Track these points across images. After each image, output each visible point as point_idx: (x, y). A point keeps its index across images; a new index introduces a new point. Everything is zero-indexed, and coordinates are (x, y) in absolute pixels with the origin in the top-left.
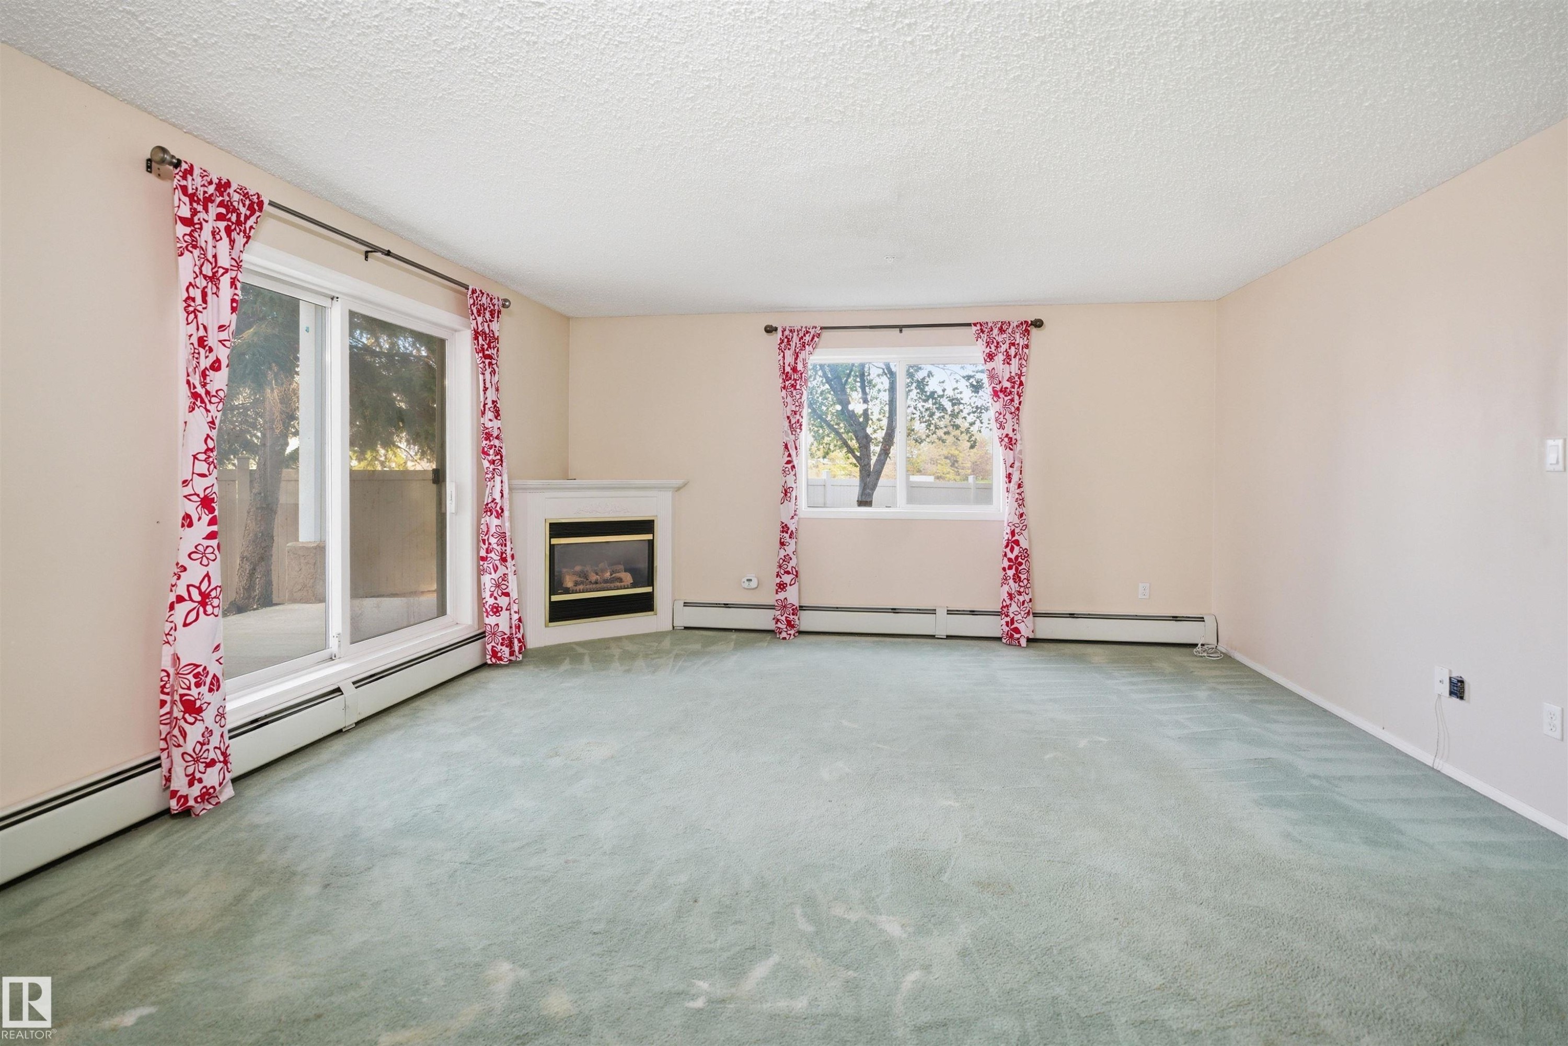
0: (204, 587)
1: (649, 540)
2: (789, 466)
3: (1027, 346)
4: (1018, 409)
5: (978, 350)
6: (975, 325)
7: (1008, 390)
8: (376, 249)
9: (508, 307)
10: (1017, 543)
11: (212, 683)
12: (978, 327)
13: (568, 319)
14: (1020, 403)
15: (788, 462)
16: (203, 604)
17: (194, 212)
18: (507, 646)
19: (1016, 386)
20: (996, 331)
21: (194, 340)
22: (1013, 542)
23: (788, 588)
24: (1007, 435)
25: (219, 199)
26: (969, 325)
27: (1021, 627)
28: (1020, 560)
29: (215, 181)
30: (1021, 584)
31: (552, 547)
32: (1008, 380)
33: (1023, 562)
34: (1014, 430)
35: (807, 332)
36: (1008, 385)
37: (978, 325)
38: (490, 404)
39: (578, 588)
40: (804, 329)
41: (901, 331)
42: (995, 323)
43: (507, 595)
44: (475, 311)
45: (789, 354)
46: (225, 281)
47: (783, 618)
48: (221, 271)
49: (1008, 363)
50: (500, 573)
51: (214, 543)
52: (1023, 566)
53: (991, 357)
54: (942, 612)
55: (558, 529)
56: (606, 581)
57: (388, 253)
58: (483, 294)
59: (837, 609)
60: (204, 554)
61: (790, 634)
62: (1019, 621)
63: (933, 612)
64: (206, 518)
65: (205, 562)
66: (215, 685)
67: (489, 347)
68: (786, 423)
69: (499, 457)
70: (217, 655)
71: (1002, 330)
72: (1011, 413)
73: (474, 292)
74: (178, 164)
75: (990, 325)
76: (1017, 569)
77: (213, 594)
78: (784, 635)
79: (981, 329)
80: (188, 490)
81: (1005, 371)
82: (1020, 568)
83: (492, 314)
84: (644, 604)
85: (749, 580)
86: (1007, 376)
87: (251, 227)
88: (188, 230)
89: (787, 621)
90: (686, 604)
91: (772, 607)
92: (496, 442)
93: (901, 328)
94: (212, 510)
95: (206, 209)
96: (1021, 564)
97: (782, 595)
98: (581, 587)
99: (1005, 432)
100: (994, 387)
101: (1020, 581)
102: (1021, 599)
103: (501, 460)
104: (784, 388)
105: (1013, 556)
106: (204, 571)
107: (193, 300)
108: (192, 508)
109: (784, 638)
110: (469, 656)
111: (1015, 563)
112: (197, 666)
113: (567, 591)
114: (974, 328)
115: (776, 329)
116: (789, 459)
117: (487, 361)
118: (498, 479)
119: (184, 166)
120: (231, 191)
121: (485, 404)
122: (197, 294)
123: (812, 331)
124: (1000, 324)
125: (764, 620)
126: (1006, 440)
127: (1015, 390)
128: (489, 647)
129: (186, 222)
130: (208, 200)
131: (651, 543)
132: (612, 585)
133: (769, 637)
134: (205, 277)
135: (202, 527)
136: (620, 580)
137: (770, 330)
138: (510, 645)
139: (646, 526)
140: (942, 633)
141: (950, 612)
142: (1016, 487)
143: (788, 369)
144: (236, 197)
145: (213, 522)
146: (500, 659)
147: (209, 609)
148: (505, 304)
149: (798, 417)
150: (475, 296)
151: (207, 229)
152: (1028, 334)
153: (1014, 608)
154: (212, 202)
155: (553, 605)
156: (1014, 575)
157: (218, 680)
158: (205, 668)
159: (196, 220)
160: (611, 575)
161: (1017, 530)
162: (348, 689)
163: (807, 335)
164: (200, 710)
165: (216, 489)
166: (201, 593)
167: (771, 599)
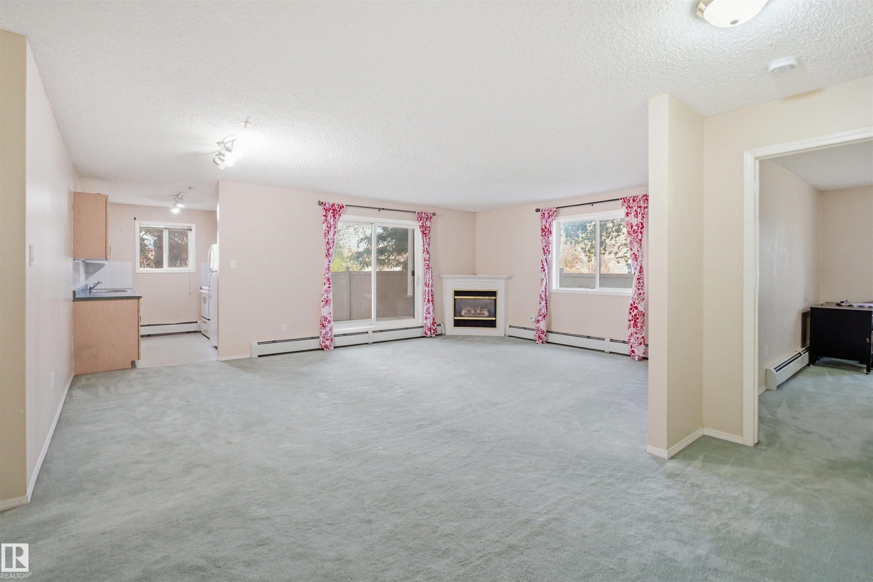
0: (327, 299)
1: (494, 299)
2: (543, 269)
3: (647, 207)
4: (640, 240)
5: (623, 211)
6: (621, 199)
7: (636, 231)
8: (381, 209)
9: (435, 215)
10: (636, 308)
11: (328, 321)
12: (623, 200)
13: (475, 213)
14: (642, 237)
15: (542, 268)
16: (326, 303)
17: (326, 213)
18: (429, 331)
19: (640, 228)
20: (631, 201)
21: (326, 242)
22: (634, 307)
23: (540, 322)
24: (634, 254)
25: (332, 208)
26: (618, 199)
27: (636, 350)
28: (637, 316)
29: (331, 205)
30: (637, 329)
31: (455, 299)
32: (636, 226)
33: (640, 318)
34: (638, 251)
35: (551, 210)
36: (636, 228)
37: (622, 199)
38: (425, 249)
39: (465, 315)
40: (550, 209)
41: (592, 205)
42: (630, 197)
43: (430, 313)
44: (419, 219)
45: (544, 221)
46: (332, 227)
47: (537, 335)
48: (331, 226)
49: (637, 217)
50: (428, 306)
51: (330, 289)
52: (639, 320)
53: (627, 214)
54: (607, 340)
55: (457, 293)
56: (478, 314)
57: (383, 209)
58: (422, 213)
59: (566, 334)
60: (327, 292)
61: (540, 342)
62: (635, 347)
63: (603, 339)
64: (328, 283)
65: (327, 293)
66: (329, 322)
67: (425, 230)
68: (542, 251)
69: (428, 267)
70: (330, 315)
71: (634, 201)
72: (637, 242)
73: (418, 213)
74: (323, 203)
75: (628, 198)
76: (635, 321)
77: (329, 301)
78: (537, 342)
79: (624, 201)
80: (325, 277)
81: (635, 221)
82: (637, 321)
83: (427, 219)
84: (492, 324)
85: (531, 318)
86: (636, 223)
87: (341, 213)
88: (325, 217)
89: (539, 336)
90: (510, 326)
91: (533, 330)
92: (428, 262)
93: (592, 204)
94: (329, 282)
95: (329, 212)
96: (638, 319)
97: (538, 325)
98: (467, 315)
99: (633, 252)
100: (628, 230)
101: (637, 327)
102: (637, 336)
103: (429, 268)
104: (542, 235)
105: (633, 314)
106: (327, 295)
107: (326, 233)
108: (325, 281)
109: (537, 343)
110: (419, 332)
111: (635, 318)
112: (325, 317)
113: (461, 316)
114: (621, 201)
115: (539, 210)
116: (543, 266)
117: (425, 235)
118: (428, 274)
119: (324, 203)
120: (335, 206)
121: (424, 250)
122: (326, 232)
123: (553, 210)
124: (633, 197)
125: (531, 335)
126: (633, 256)
127: (639, 231)
128: (424, 330)
129: (325, 216)
130: (330, 209)
131: (495, 300)
132: (480, 316)
133: (532, 342)
134: (329, 228)
135: (327, 285)
136: (484, 314)
137: (538, 210)
138: (430, 331)
139: (493, 294)
140: (607, 350)
141: (611, 340)
142: (636, 280)
143: (544, 227)
144: (337, 207)
145: (330, 284)
146: (427, 335)
147: (328, 304)
148: (434, 214)
149: (547, 248)
150: (419, 214)
151: (329, 216)
152: (648, 201)
153: (632, 340)
154: (330, 210)
155: (455, 321)
156: (633, 324)
157: (330, 321)
158: (326, 318)
159: (327, 215)
160: (480, 312)
161: (636, 301)
162: (370, 333)
163: (551, 212)
164: (325, 327)
165: (330, 276)
166: (326, 300)
167: (533, 326)
